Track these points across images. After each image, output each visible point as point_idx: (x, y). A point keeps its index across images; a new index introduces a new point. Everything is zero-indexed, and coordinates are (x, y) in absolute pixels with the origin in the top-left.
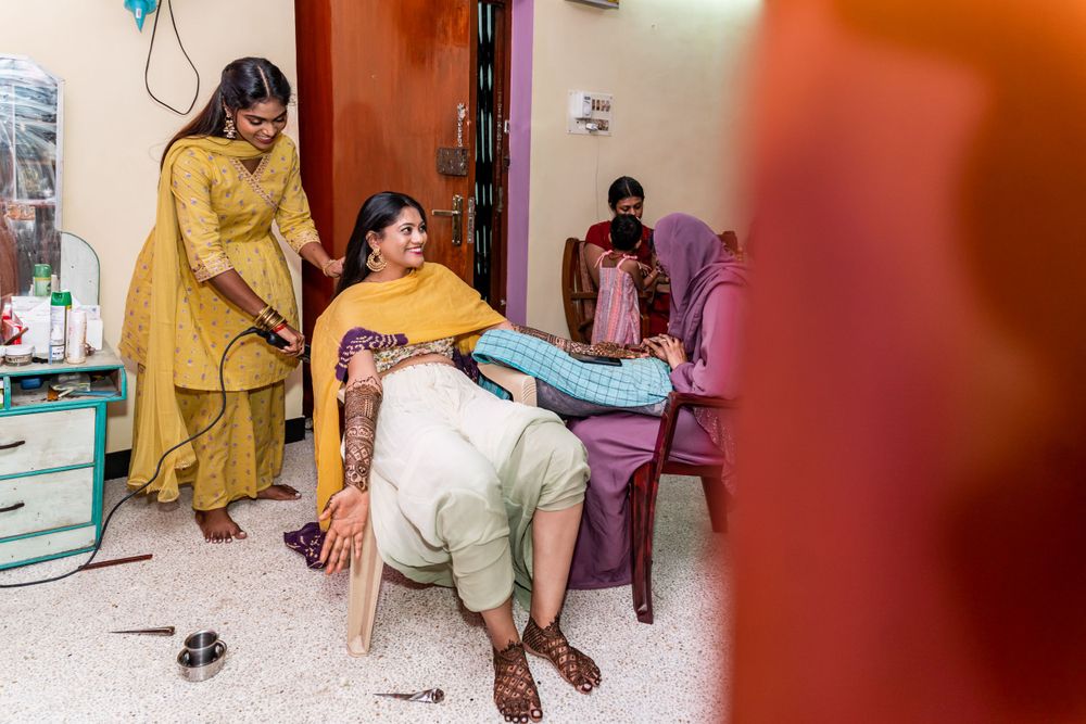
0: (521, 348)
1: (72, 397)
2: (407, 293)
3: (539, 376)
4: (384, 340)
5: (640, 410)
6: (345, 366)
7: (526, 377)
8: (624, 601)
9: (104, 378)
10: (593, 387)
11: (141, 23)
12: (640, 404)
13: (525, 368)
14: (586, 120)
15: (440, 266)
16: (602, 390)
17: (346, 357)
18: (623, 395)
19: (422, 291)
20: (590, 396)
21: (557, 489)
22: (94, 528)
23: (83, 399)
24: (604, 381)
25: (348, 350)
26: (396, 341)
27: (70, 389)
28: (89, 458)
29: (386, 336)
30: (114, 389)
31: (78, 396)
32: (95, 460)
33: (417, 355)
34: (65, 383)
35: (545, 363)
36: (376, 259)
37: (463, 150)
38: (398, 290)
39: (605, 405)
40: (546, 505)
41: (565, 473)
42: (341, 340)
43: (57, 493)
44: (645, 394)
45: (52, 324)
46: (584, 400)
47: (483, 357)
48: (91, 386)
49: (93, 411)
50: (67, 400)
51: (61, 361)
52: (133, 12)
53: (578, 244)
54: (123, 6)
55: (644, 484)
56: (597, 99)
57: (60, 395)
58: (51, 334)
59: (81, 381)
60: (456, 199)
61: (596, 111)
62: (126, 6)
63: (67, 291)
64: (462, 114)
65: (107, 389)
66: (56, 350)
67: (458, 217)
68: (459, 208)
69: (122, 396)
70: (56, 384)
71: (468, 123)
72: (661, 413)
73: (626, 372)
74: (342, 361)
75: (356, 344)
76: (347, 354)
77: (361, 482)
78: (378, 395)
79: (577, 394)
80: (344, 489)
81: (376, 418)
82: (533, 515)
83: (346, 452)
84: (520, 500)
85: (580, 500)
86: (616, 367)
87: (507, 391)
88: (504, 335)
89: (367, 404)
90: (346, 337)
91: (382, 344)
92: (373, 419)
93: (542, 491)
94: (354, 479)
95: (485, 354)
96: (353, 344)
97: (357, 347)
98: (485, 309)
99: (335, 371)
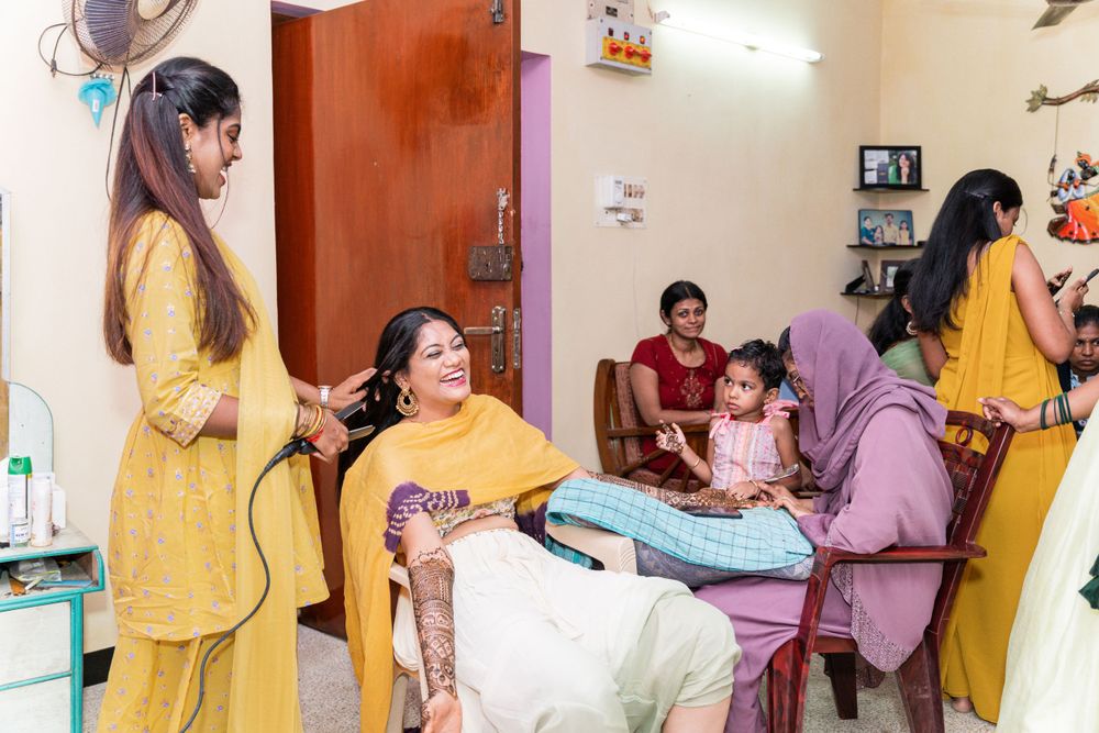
0: (611, 502)
1: (42, 589)
3: (639, 538)
4: (443, 497)
5: (776, 574)
6: (399, 533)
7: (623, 539)
9: (74, 563)
10: (711, 546)
11: (98, 119)
12: (776, 566)
13: (619, 529)
14: (617, 210)
15: (492, 398)
16: (725, 551)
17: (398, 521)
18: (752, 555)
20: (694, 557)
21: (705, 679)
23: (55, 591)
24: (726, 538)
25: (402, 512)
26: (457, 501)
27: (35, 580)
28: (65, 666)
30: (87, 577)
31: (48, 588)
32: (73, 667)
33: (478, 518)
34: (30, 572)
35: (644, 519)
36: (407, 401)
37: (507, 248)
38: (450, 432)
39: (729, 570)
40: (690, 700)
41: (716, 658)
42: (388, 499)
43: (28, 711)
44: (780, 553)
45: (9, 497)
46: (700, 566)
47: (557, 516)
48: (62, 575)
49: (66, 605)
50: (36, 594)
51: (25, 544)
52: (89, 104)
53: (618, 368)
54: (77, 98)
55: (787, 669)
56: (628, 183)
57: (27, 588)
58: (10, 512)
59: (49, 568)
60: (497, 311)
61: (628, 198)
62: (81, 97)
63: (26, 456)
64: (503, 203)
65: (80, 577)
66: (18, 530)
67: (500, 336)
68: (501, 323)
69: (99, 585)
70: (19, 574)
71: (512, 213)
72: (806, 575)
73: (751, 526)
74: (393, 527)
75: (410, 504)
76: (399, 517)
77: (451, 686)
78: (451, 572)
79: (692, 558)
80: (431, 695)
81: (451, 601)
82: (668, 714)
83: (424, 646)
84: (654, 694)
85: (731, 692)
86: (737, 520)
87: (593, 559)
88: (587, 486)
89: (442, 584)
90: (394, 495)
91: (441, 505)
92: (450, 604)
93: (684, 682)
94: (443, 681)
95: (563, 511)
96: (405, 504)
97: (412, 507)
98: (553, 451)
99: (383, 540)
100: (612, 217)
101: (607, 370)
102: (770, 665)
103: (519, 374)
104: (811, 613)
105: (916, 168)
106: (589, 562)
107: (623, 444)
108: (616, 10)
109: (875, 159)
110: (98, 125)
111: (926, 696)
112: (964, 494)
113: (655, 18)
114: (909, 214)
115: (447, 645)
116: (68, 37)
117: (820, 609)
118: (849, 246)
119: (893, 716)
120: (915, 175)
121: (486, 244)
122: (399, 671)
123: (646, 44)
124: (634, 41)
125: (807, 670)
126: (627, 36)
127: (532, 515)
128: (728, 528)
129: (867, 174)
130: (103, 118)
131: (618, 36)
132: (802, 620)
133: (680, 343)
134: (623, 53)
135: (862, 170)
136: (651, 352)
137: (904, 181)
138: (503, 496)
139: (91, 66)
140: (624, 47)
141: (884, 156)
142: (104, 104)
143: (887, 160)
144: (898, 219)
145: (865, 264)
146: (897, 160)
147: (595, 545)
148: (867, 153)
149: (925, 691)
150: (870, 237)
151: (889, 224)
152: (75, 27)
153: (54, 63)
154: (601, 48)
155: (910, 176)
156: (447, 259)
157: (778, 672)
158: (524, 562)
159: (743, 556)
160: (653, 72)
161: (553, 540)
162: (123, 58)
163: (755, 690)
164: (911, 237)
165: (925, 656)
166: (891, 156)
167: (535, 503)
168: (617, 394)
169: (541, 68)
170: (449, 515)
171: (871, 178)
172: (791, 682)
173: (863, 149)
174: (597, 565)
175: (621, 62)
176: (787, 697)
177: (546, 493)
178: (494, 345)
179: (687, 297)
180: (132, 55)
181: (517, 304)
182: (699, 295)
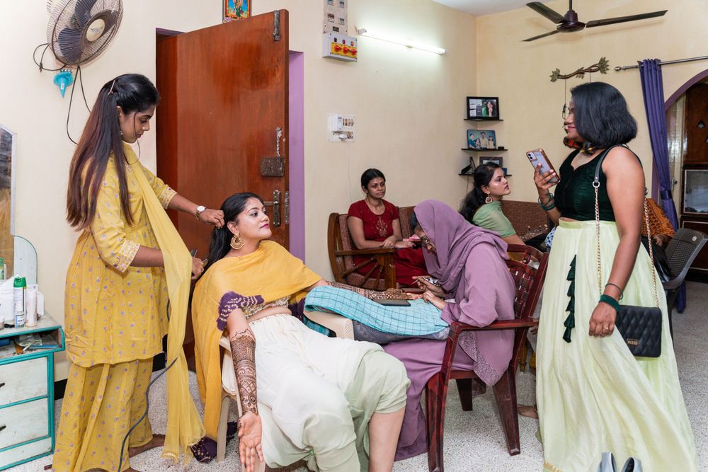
0: (340, 299)
1: (32, 350)
2: (258, 262)
3: (355, 319)
4: (249, 300)
5: (429, 337)
6: (225, 320)
7: (346, 319)
8: (420, 466)
9: (50, 335)
10: (395, 323)
11: (63, 93)
12: (429, 333)
13: (344, 313)
14: (339, 133)
16: (402, 325)
17: (225, 313)
18: (417, 327)
19: (267, 261)
20: (385, 328)
21: (391, 398)
22: (50, 439)
23: (39, 351)
24: (402, 318)
25: (227, 308)
26: (256, 301)
27: (28, 345)
28: (45, 392)
29: (250, 298)
30: (56, 343)
31: (35, 350)
32: (49, 393)
33: (268, 308)
34: (26, 341)
35: (358, 308)
36: (237, 240)
37: (281, 159)
39: (404, 335)
40: (383, 410)
41: (397, 386)
42: (220, 301)
43: (26, 417)
44: (432, 326)
45: (14, 299)
46: (389, 333)
47: (310, 307)
48: (43, 342)
49: (45, 359)
50: (29, 353)
51: (23, 326)
52: (59, 85)
53: (340, 217)
54: (52, 82)
55: (436, 389)
56: (345, 118)
57: (24, 350)
58: (15, 307)
59: (35, 339)
60: (276, 193)
61: (345, 126)
62: (54, 82)
63: (23, 277)
64: (279, 135)
65: (52, 343)
66: (19, 318)
67: (278, 206)
68: (278, 199)
69: (62, 347)
70: (20, 342)
71: (284, 140)
72: (445, 337)
73: (416, 311)
74: (222, 317)
75: (231, 304)
76: (226, 311)
77: (254, 408)
78: (254, 343)
79: (384, 329)
80: (243, 414)
81: (254, 359)
82: (372, 417)
83: (239, 386)
84: (363, 407)
85: (405, 404)
86: (408, 307)
87: (330, 330)
88: (326, 290)
89: (249, 350)
90: (223, 299)
91: (248, 304)
92: (253, 361)
93: (380, 400)
94: (249, 406)
95: (314, 304)
96: (229, 304)
97: (232, 306)
98: (307, 271)
99: (216, 324)
100: (337, 136)
101: (335, 219)
102: (426, 386)
103: (287, 226)
104: (448, 358)
105: (496, 108)
106: (327, 332)
107: (344, 259)
108: (338, 28)
109: (475, 104)
110: (63, 96)
111: (509, 399)
112: (527, 291)
113: (359, 32)
114: (493, 132)
115: (252, 385)
116: (49, 51)
117: (453, 356)
118: (462, 149)
119: (491, 408)
120: (496, 112)
121: (270, 157)
122: (225, 394)
123: (354, 46)
124: (348, 44)
125: (446, 389)
126: (344, 42)
127: (296, 305)
128: (403, 312)
129: (471, 111)
130: (66, 93)
131: (340, 42)
132: (444, 361)
133: (373, 202)
134: (342, 51)
135: (469, 109)
136: (358, 209)
137: (490, 115)
138: (282, 296)
139: (60, 65)
140: (342, 47)
141: (480, 102)
142: (67, 85)
143: (481, 105)
144: (487, 135)
145: (471, 158)
146: (486, 104)
147: (331, 323)
148: (470, 100)
149: (508, 397)
150: (473, 144)
151: (483, 137)
152: (53, 45)
153: (41, 64)
154: (330, 48)
155: (493, 113)
156: (249, 164)
157: (431, 391)
158: (293, 333)
159: (411, 328)
160: (358, 60)
161: (307, 319)
162: (78, 61)
163: (418, 400)
164: (495, 145)
165: (508, 378)
166: (483, 102)
167: (298, 299)
168: (340, 232)
169: (299, 58)
170: (253, 309)
171: (473, 113)
172: (438, 396)
173: (468, 98)
174: (332, 334)
175: (341, 55)
176: (436, 404)
177: (304, 293)
178: (274, 211)
179: (376, 177)
180: (82, 60)
181: (287, 189)
182: (381, 175)
